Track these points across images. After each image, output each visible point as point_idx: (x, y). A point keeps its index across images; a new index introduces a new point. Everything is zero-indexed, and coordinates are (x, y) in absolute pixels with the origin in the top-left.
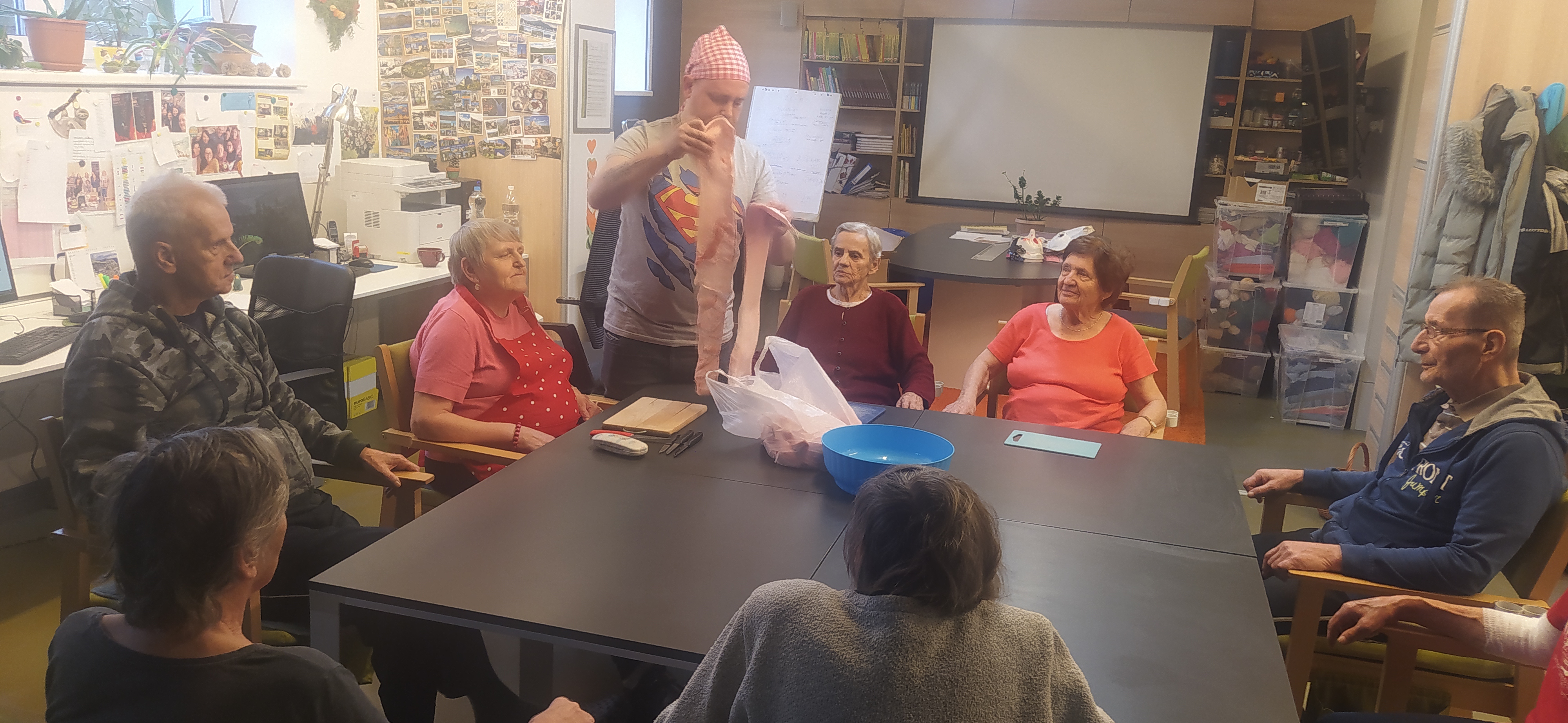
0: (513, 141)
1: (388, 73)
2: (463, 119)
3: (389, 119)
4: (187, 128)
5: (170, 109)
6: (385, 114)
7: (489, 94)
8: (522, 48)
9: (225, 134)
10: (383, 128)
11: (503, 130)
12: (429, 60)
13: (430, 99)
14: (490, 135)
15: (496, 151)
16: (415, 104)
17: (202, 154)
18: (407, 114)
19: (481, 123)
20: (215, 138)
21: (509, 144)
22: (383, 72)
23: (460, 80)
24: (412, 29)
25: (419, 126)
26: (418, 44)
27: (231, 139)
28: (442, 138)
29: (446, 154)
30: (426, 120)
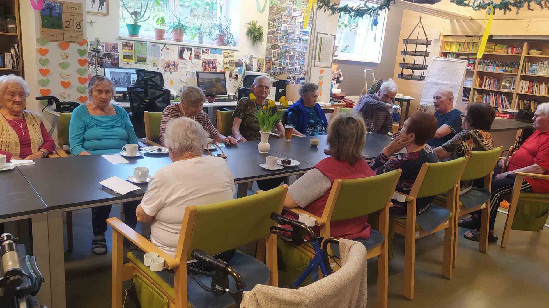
0: (295, 68)
1: (269, 48)
2: (284, 62)
3: (267, 62)
4: (201, 58)
5: (196, 53)
6: (266, 60)
7: (291, 54)
8: (300, 40)
9: (213, 62)
10: (266, 65)
11: (293, 65)
12: (277, 44)
13: (277, 56)
14: (290, 67)
15: (291, 71)
16: (274, 57)
17: (205, 66)
18: (271, 60)
19: (288, 63)
20: (209, 62)
21: (294, 69)
22: (267, 48)
23: (284, 50)
24: (274, 35)
25: (274, 64)
26: (276, 39)
27: (215, 63)
28: (279, 67)
29: (279, 72)
30: (276, 62)
